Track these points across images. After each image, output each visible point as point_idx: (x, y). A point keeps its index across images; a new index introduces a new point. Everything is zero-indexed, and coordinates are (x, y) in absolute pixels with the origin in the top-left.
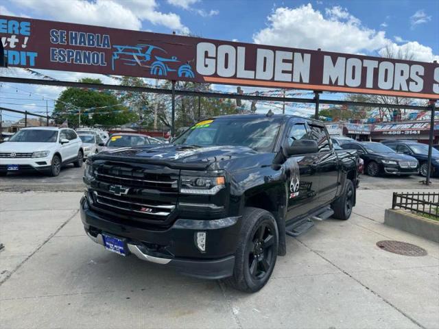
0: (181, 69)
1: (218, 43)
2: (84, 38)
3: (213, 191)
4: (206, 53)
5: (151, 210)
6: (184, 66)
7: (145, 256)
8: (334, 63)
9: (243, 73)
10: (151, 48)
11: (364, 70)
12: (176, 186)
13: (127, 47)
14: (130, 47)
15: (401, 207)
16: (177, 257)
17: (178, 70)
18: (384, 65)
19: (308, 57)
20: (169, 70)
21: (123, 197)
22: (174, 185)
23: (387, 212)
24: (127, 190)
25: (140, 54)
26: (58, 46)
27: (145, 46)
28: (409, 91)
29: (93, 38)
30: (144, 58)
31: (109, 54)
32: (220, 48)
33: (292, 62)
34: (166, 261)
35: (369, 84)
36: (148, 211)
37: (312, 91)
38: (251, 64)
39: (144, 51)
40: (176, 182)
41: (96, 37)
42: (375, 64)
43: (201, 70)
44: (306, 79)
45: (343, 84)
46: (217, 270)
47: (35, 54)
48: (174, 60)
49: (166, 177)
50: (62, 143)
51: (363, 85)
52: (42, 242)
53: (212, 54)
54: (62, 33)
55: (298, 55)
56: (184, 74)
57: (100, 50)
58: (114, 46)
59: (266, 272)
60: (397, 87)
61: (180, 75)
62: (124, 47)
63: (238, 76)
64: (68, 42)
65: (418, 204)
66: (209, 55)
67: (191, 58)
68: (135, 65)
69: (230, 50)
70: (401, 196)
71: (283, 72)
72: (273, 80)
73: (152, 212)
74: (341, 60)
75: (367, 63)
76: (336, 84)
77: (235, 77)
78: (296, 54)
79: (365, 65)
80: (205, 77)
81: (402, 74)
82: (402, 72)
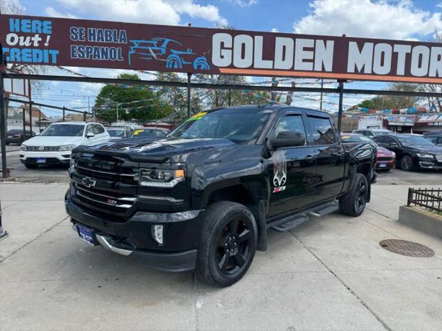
0: (196, 61)
1: (234, 33)
2: (102, 35)
3: (172, 184)
4: (222, 44)
5: (116, 202)
6: (198, 59)
7: (111, 247)
9: (260, 63)
10: (167, 41)
11: (395, 56)
12: (137, 179)
13: (143, 41)
14: (146, 42)
15: (416, 203)
16: (138, 249)
17: (193, 62)
18: (417, 50)
19: (331, 44)
20: (184, 62)
22: (136, 177)
23: (402, 209)
24: (95, 182)
25: (156, 48)
26: (78, 43)
27: (161, 39)
29: (110, 34)
30: (160, 51)
31: (125, 49)
32: (237, 38)
33: (313, 49)
34: (127, 252)
35: (401, 70)
37: (336, 81)
38: (269, 54)
39: (160, 44)
40: (137, 174)
41: (113, 33)
42: (407, 48)
43: (216, 61)
44: (329, 68)
45: (370, 72)
46: (178, 263)
47: (57, 52)
48: (189, 52)
50: (88, 137)
51: (393, 72)
52: (45, 230)
53: (228, 44)
54: (81, 30)
55: (320, 43)
56: (199, 66)
57: (117, 45)
58: (131, 41)
59: (240, 267)
60: (432, 74)
61: (195, 67)
62: (140, 42)
64: (87, 39)
65: (433, 201)
66: (225, 46)
67: (206, 49)
68: (150, 59)
69: (247, 39)
70: (417, 192)
71: (304, 60)
72: (292, 69)
73: (116, 204)
74: (368, 47)
75: (397, 48)
76: (362, 72)
77: (252, 67)
78: (318, 41)
79: (395, 51)
80: (220, 69)
81: (439, 59)
82: (439, 56)
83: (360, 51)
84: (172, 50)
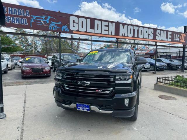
0: (63, 27)
1: (79, 17)
2: (16, 11)
3: (129, 81)
4: (74, 21)
5: (101, 91)
6: (65, 26)
7: (100, 111)
8: (123, 27)
9: (89, 30)
10: (49, 17)
11: (134, 30)
12: (113, 80)
13: (38, 16)
15: (160, 82)
18: (141, 29)
19: (114, 24)
20: (58, 28)
21: (87, 86)
22: (112, 79)
23: (155, 85)
24: (89, 83)
25: (44, 20)
27: (46, 16)
28: (149, 39)
29: (21, 11)
30: (46, 22)
31: (29, 19)
32: (80, 19)
33: (108, 26)
34: (111, 112)
35: (136, 36)
36: (100, 91)
37: (116, 39)
38: (92, 27)
39: (46, 18)
40: (113, 78)
41: (22, 11)
42: (137, 28)
43: (72, 28)
44: (113, 34)
45: (127, 36)
48: (60, 23)
49: (108, 76)
51: (133, 36)
55: (110, 24)
56: (64, 30)
57: (24, 17)
58: (32, 16)
60: (145, 38)
61: (63, 30)
62: (36, 17)
63: (87, 31)
64: (8, 13)
65: (167, 81)
66: (75, 22)
67: (67, 23)
68: (42, 25)
69: (84, 20)
71: (105, 30)
72: (101, 34)
73: (102, 92)
74: (126, 26)
75: (135, 27)
76: (124, 36)
77: (86, 32)
78: (109, 23)
79: (134, 29)
80: (73, 32)
81: (146, 32)
82: (146, 31)
83: (123, 28)
84: (52, 22)
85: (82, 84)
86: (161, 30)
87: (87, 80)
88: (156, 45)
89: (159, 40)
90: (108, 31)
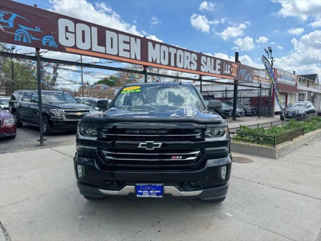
0: (44, 38)
1: (76, 21)
3: (224, 138)
4: (67, 28)
5: (181, 157)
6: (47, 37)
7: (182, 192)
8: (154, 47)
9: (96, 48)
10: (14, 16)
11: (170, 54)
17: (42, 40)
18: (179, 52)
19: (139, 41)
20: (33, 38)
22: (198, 136)
24: (160, 144)
25: (3, 21)
27: (7, 13)
28: (191, 70)
30: (8, 24)
32: (78, 25)
33: (129, 43)
35: (173, 63)
36: (179, 158)
37: (142, 66)
38: (102, 42)
39: (7, 17)
40: (200, 134)
42: (175, 51)
43: (62, 41)
44: (139, 58)
45: (159, 63)
48: (37, 29)
49: (192, 131)
51: (169, 64)
53: (71, 29)
55: (133, 39)
56: (47, 43)
60: (185, 67)
63: (93, 50)
66: (69, 30)
67: (53, 30)
69: (86, 28)
71: (125, 50)
72: (118, 55)
74: (157, 46)
76: (155, 63)
77: (90, 50)
78: (131, 38)
79: (170, 51)
80: (66, 48)
81: (187, 59)
82: (188, 57)
83: (154, 49)
84: (21, 26)
85: (146, 147)
86: (207, 56)
87: (156, 139)
88: (200, 80)
89: (205, 72)
90: (129, 51)
